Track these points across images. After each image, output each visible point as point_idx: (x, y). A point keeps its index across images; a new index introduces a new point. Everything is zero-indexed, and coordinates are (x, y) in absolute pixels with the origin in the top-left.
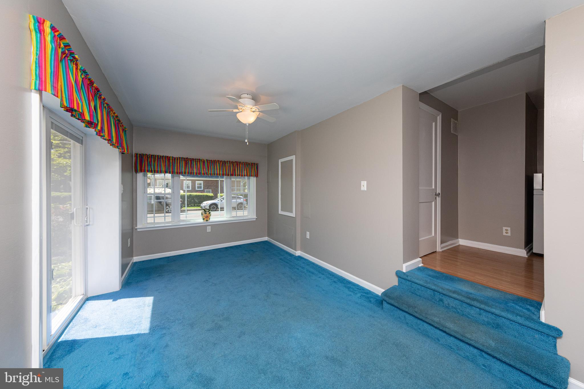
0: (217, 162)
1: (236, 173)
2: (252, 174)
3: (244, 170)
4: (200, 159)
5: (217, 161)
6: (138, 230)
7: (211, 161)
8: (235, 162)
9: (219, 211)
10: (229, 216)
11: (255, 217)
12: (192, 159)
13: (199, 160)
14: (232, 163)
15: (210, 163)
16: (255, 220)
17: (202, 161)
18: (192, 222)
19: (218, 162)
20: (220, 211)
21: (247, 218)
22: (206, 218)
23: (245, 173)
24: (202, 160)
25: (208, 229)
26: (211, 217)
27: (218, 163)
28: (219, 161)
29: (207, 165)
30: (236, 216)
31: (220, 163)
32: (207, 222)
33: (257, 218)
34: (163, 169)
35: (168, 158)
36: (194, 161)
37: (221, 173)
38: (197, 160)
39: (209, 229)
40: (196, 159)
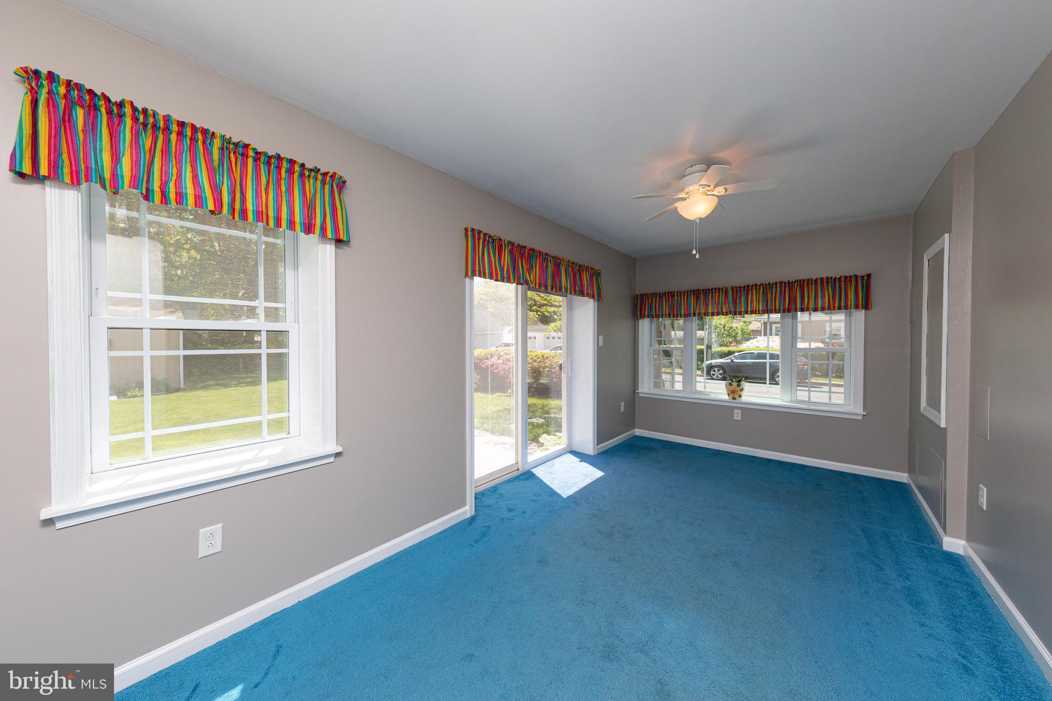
0: (752, 289)
1: (796, 305)
2: (849, 304)
3: (823, 296)
4: (719, 289)
5: (752, 286)
6: (640, 395)
7: (740, 287)
8: (797, 281)
9: (766, 383)
10: (789, 399)
11: (860, 410)
12: (706, 290)
13: (717, 291)
14: (787, 285)
15: (739, 293)
16: (860, 418)
17: (724, 290)
18: (713, 396)
19: (754, 287)
20: (770, 384)
21: (842, 410)
22: (734, 393)
23: (823, 302)
24: (724, 288)
25: (735, 415)
26: (744, 393)
27: (754, 291)
28: (756, 285)
29: (733, 296)
30: (809, 402)
31: (759, 289)
32: (734, 401)
33: (865, 414)
34: (665, 310)
35: (672, 294)
36: (709, 293)
37: (761, 309)
38: (714, 291)
39: (737, 415)
40: (712, 289)
